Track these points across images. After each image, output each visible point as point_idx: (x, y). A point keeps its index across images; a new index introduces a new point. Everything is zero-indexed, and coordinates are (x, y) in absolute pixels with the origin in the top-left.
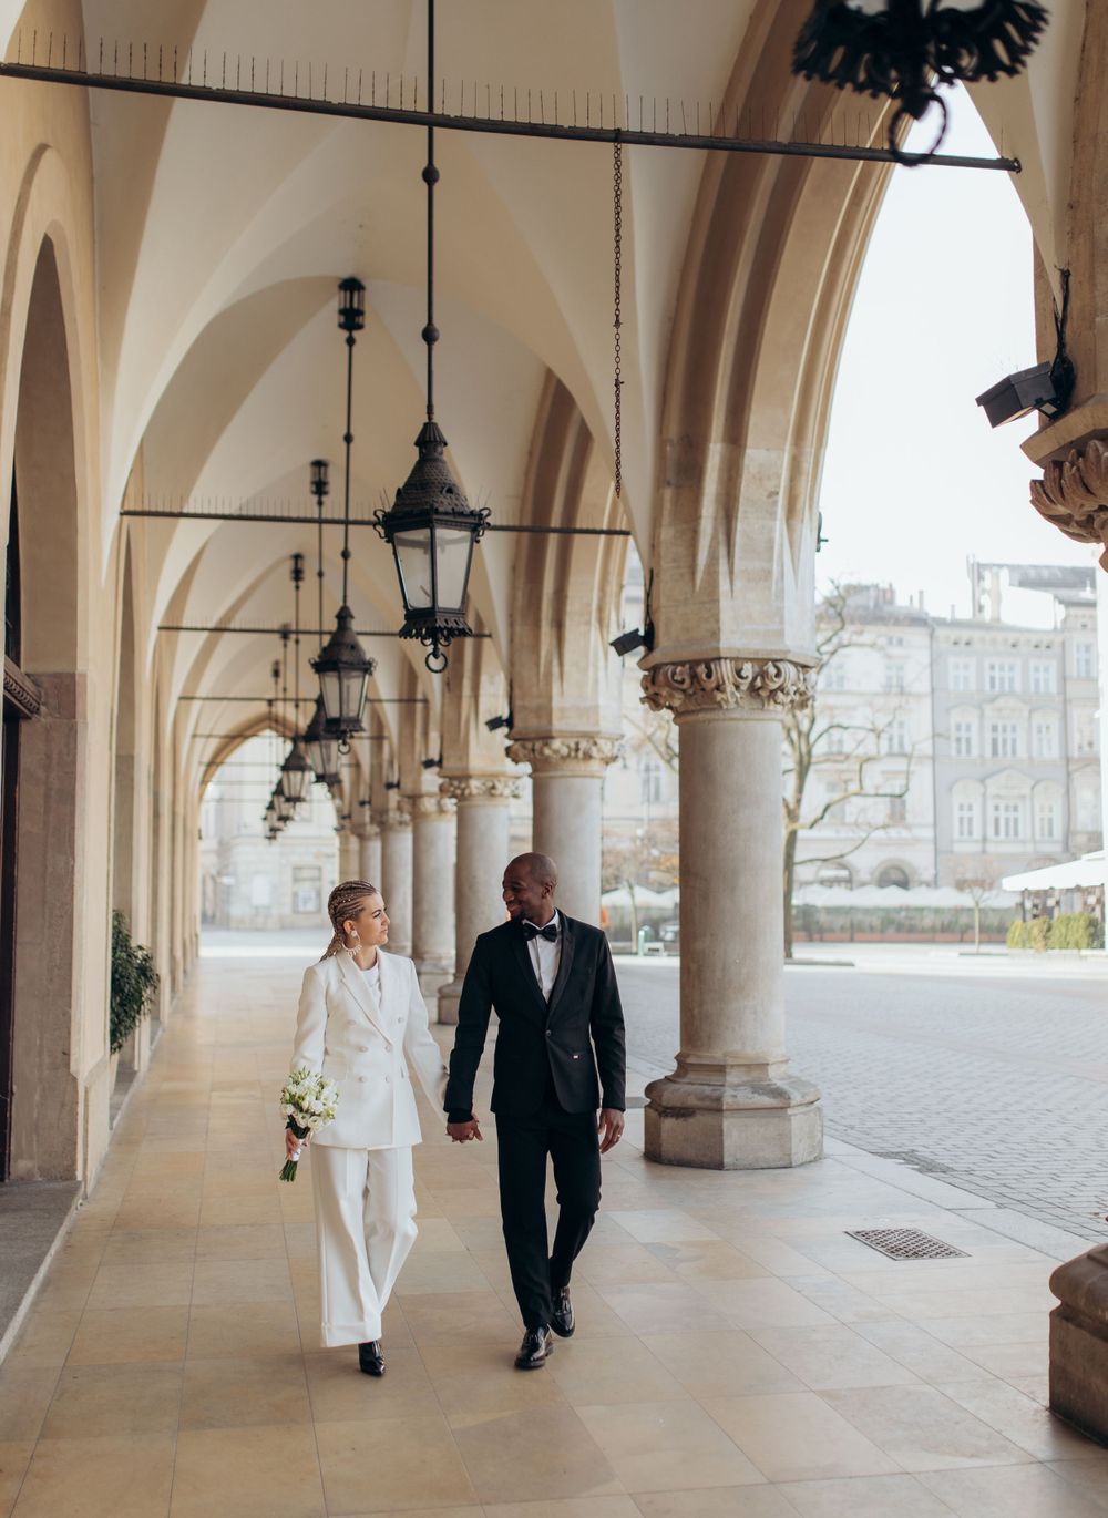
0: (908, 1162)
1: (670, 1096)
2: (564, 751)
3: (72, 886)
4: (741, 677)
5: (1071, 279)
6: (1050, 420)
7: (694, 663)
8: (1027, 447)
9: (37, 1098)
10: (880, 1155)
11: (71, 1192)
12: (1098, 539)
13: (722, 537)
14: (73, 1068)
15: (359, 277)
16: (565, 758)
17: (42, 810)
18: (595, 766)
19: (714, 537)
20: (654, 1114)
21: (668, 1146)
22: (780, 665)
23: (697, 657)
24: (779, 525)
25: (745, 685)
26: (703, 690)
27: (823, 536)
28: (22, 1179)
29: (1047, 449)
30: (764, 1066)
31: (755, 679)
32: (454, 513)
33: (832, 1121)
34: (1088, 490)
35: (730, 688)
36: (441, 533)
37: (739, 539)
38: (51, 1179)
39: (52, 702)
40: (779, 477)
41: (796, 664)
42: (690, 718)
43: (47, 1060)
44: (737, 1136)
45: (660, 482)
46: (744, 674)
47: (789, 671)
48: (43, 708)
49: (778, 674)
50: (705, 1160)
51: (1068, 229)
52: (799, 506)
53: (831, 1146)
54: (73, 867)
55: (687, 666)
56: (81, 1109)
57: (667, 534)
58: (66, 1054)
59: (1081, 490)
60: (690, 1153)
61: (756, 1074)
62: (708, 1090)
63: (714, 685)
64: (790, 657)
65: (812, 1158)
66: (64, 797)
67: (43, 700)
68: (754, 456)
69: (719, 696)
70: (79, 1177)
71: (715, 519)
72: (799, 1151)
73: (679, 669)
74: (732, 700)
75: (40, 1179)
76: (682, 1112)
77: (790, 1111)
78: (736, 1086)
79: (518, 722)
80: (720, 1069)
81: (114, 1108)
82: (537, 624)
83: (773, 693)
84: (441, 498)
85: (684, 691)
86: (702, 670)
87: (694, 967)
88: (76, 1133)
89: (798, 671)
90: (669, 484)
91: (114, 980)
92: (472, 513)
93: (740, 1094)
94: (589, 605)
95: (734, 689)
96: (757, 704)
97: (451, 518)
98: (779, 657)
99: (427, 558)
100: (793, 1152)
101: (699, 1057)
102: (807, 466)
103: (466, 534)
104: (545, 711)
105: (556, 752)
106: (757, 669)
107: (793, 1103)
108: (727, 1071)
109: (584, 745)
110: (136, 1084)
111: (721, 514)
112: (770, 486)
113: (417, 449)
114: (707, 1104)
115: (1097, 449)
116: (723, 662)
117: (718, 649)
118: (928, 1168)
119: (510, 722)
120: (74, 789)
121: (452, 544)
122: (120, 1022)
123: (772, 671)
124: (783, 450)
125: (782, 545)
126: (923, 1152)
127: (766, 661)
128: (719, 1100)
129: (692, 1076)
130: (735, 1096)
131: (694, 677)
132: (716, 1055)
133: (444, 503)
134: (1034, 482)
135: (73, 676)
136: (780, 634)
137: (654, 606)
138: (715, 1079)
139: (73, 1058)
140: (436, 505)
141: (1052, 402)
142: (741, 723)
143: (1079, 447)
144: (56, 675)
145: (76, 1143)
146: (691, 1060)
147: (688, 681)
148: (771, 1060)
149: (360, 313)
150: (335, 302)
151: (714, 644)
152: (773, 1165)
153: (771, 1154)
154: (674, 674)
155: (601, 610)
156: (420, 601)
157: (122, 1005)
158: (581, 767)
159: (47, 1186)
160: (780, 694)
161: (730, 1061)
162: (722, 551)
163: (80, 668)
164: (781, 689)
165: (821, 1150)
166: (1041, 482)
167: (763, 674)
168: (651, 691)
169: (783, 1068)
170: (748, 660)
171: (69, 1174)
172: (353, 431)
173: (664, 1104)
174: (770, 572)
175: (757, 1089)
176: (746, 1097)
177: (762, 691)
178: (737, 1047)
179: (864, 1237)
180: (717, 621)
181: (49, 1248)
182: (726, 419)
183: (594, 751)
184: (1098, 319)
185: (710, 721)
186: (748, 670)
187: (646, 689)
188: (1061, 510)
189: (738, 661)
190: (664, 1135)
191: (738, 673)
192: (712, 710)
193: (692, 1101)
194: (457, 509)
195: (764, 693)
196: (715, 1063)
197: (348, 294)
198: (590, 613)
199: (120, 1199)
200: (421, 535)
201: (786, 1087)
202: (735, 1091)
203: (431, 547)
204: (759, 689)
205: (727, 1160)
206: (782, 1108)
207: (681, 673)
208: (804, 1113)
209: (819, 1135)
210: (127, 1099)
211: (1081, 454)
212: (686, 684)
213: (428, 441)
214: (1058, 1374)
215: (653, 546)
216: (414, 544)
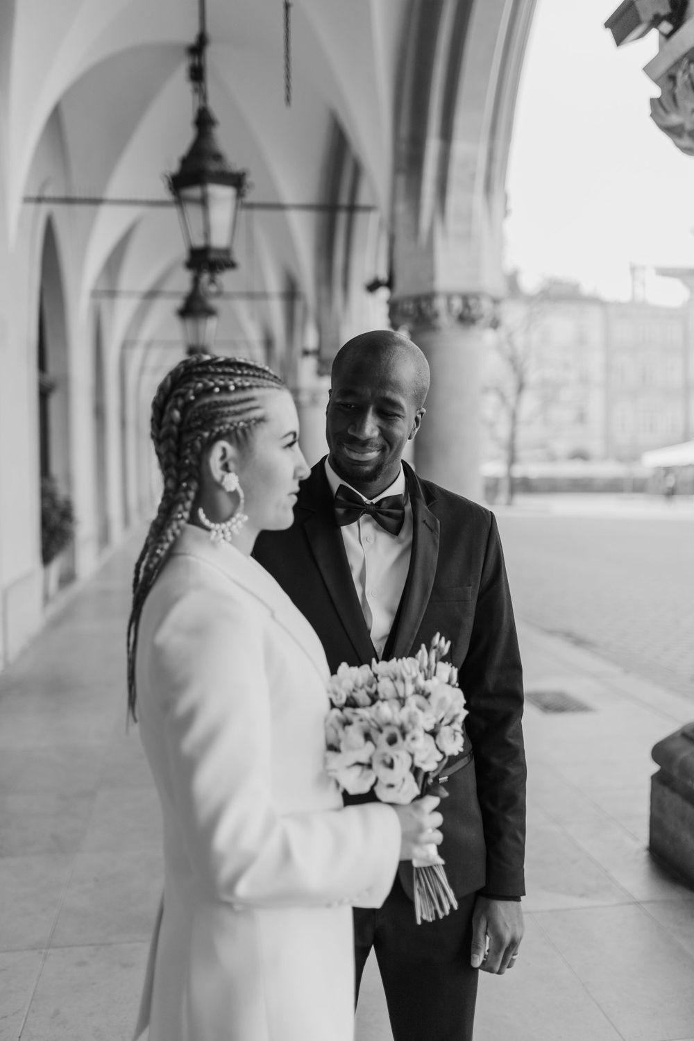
0: (566, 638)
4: (453, 308)
6: (666, 38)
7: (419, 299)
8: (648, 69)
13: (437, 208)
19: (431, 208)
22: (481, 299)
23: (421, 294)
24: (478, 198)
25: (456, 315)
26: (425, 318)
27: (509, 208)
29: (663, 67)
31: (462, 310)
32: (221, 174)
35: (443, 316)
36: (211, 189)
40: (476, 162)
41: (491, 299)
42: (421, 336)
45: (396, 170)
46: (455, 306)
47: (486, 305)
49: (480, 306)
52: (494, 183)
55: (415, 302)
57: (402, 208)
63: (432, 314)
64: (486, 293)
68: (461, 147)
69: (437, 321)
71: (432, 194)
73: (409, 303)
74: (445, 325)
83: (476, 320)
84: (211, 163)
86: (424, 305)
89: (494, 304)
90: (402, 171)
92: (234, 174)
95: (448, 317)
96: (464, 328)
97: (219, 178)
98: (479, 293)
99: (203, 214)
102: (499, 154)
103: (231, 190)
106: (464, 303)
111: (436, 191)
116: (439, 297)
117: (434, 288)
118: (580, 641)
119: (318, 353)
121: (222, 200)
124: (482, 143)
127: (469, 296)
131: (420, 310)
133: (213, 167)
134: (652, 100)
136: (478, 277)
137: (394, 260)
140: (207, 168)
142: (452, 341)
147: (415, 313)
151: (431, 284)
156: (199, 242)
162: (440, 217)
166: (659, 100)
167: (469, 306)
168: (393, 320)
170: (456, 295)
174: (470, 233)
177: (466, 319)
180: (434, 269)
182: (441, 120)
185: (430, 340)
186: (457, 304)
188: (674, 119)
189: (449, 297)
191: (449, 307)
192: (433, 331)
194: (221, 170)
195: (470, 320)
200: (195, 192)
203: (203, 202)
204: (466, 316)
207: (411, 307)
211: (692, 61)
212: (416, 315)
213: (204, 121)
214: (656, 824)
215: (393, 218)
216: (193, 201)
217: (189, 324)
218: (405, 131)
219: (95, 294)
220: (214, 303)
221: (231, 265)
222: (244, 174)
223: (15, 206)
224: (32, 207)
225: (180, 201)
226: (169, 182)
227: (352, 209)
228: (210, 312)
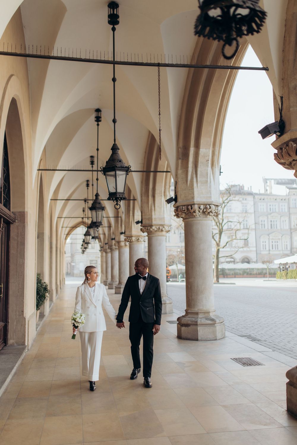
0: (249, 338)
1: (184, 321)
2: (156, 229)
3: (24, 267)
4: (200, 209)
5: (283, 99)
6: (279, 137)
7: (188, 206)
8: (272, 144)
9: (15, 323)
10: (241, 336)
11: (24, 349)
12: (293, 169)
13: (194, 172)
14: (24, 316)
15: (100, 108)
16: (156, 231)
17: (16, 247)
18: (164, 233)
19: (192, 172)
20: (179, 326)
21: (183, 335)
22: (211, 205)
23: (188, 204)
24: (209, 169)
25: (201, 211)
26: (190, 212)
27: (221, 171)
28: (11, 345)
29: (278, 145)
30: (209, 313)
31: (204, 209)
32: (121, 167)
33: (228, 327)
34: (290, 156)
35: (197, 212)
36: (118, 172)
37: (199, 172)
38: (19, 345)
39: (19, 219)
40: (209, 156)
41: (215, 205)
42: (187, 220)
43: (17, 313)
44: (202, 332)
45: (178, 158)
46: (201, 208)
47: (213, 207)
48: (16, 221)
49: (210, 208)
50: (193, 338)
51: (282, 85)
52: (215, 164)
53: (227, 334)
54: (24, 262)
55: (186, 206)
56: (27, 326)
57: (180, 172)
58: (23, 312)
59: (288, 155)
60: (189, 336)
61: (206, 315)
62: (194, 319)
63: (193, 211)
64: (213, 203)
65: (222, 337)
66: (22, 243)
67: (16, 218)
68: (202, 151)
69: (194, 214)
70: (26, 344)
71: (192, 167)
72: (219, 336)
73: (184, 207)
74: (198, 215)
75: (16, 345)
76: (187, 325)
77: (216, 325)
78: (201, 318)
79: (143, 222)
80: (197, 314)
81: (37, 325)
82: (148, 196)
83: (209, 213)
84: (118, 163)
85: (185, 213)
86: (190, 207)
87: (189, 286)
88: (25, 333)
89: (215, 207)
90: (180, 159)
91: (37, 292)
92: (126, 167)
93: (202, 320)
94: (162, 191)
95: (198, 212)
96: (204, 216)
97: (121, 168)
98: (210, 203)
99: (115, 179)
100: (217, 336)
101: (191, 310)
102: (216, 153)
103: (125, 173)
104: (150, 219)
105: (154, 230)
106: (204, 207)
107: (217, 323)
108: (199, 314)
109: (161, 228)
110: (45, 319)
111: (194, 166)
112: (207, 158)
113: (111, 151)
114: (194, 323)
115: (292, 144)
116: (195, 205)
117: (194, 202)
118: (254, 340)
119: (141, 222)
120: (24, 242)
121: (121, 176)
122: (39, 302)
123: (209, 207)
124: (210, 149)
125: (210, 174)
126: (253, 335)
127: (207, 204)
128: (197, 322)
129: (189, 316)
130: (201, 321)
131: (188, 209)
132: (196, 310)
133: (119, 165)
134: (275, 154)
135: (24, 212)
136: (210, 197)
137: (177, 191)
138: (196, 316)
139: (24, 313)
140: (116, 165)
141: (279, 132)
142: (200, 221)
143: (287, 144)
144: (20, 212)
145: (25, 335)
146: (189, 311)
147: (186, 210)
148: (211, 311)
149: (100, 117)
150: (94, 115)
151: (193, 200)
152: (212, 339)
153: (211, 336)
154: (182, 208)
155: (165, 192)
156: (113, 190)
157: (39, 298)
158: (160, 233)
159: (17, 347)
160: (211, 213)
161: (200, 311)
162: (194, 176)
163: (26, 210)
164: (211, 212)
165: (225, 335)
166: (277, 154)
167: (206, 208)
168: (177, 213)
169: (214, 313)
170: (202, 204)
171: (23, 344)
172: (99, 148)
173: (182, 323)
174: (207, 181)
175: (207, 319)
176: (204, 321)
177: (206, 212)
178: (201, 308)
179: (236, 360)
180: (194, 194)
181: (16, 364)
182: (195, 141)
183: (164, 229)
184: (291, 109)
185: (192, 221)
186: (202, 207)
187: (175, 213)
188: (282, 161)
189: (199, 205)
190: (182, 331)
191: (199, 208)
192: (193, 218)
193: (189, 322)
194: (122, 166)
195: (206, 213)
196: (196, 312)
197: (97, 113)
198: (162, 193)
199: (37, 350)
200: (113, 173)
201: (215, 318)
202: (201, 320)
203: (115, 176)
204: (205, 212)
205: (199, 338)
206: (214, 324)
207: (184, 208)
208: (220, 325)
209: (224, 331)
210: (42, 323)
211: (287, 145)
213: (114, 148)
214: (289, 401)
215: (176, 175)
216: (111, 176)
217: (94, 212)
218: (181, 145)
222: (129, 167)
225: (106, 176)
226: (103, 170)
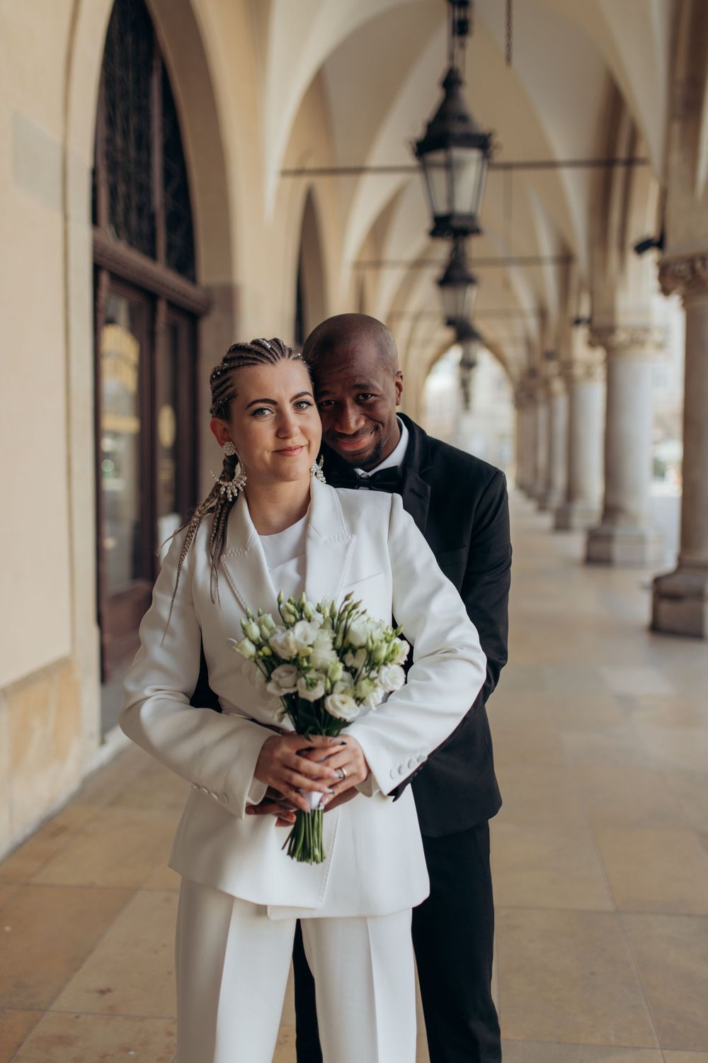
1: (667, 586)
2: (628, 338)
7: (694, 259)
16: (629, 344)
18: (649, 350)
20: (657, 599)
21: (665, 620)
23: (696, 254)
42: (694, 304)
45: (672, 116)
50: (690, 630)
55: (689, 263)
60: (681, 625)
73: (683, 266)
79: (596, 321)
80: (704, 567)
82: (605, 248)
84: (457, 126)
85: (687, 284)
86: (699, 265)
90: (678, 118)
101: (692, 557)
103: (477, 153)
104: (611, 311)
105: (620, 340)
109: (639, 335)
113: (443, 89)
114: (692, 593)
119: (589, 321)
121: (468, 164)
128: (701, 589)
131: (693, 270)
133: (458, 129)
135: (229, 285)
137: (666, 218)
138: (699, 575)
140: (452, 131)
144: (221, 285)
146: (686, 561)
154: (680, 270)
156: (442, 208)
158: (638, 351)
168: (663, 284)
173: (662, 592)
183: (649, 340)
185: (706, 306)
187: (660, 282)
190: (662, 614)
196: (701, 564)
200: (438, 157)
203: (449, 166)
207: (685, 269)
212: (689, 277)
213: (451, 82)
215: (666, 170)
216: (437, 166)
217: (448, 293)
218: (681, 73)
219: (358, 266)
220: (475, 270)
221: (477, 231)
222: (490, 135)
223: (272, 181)
224: (289, 181)
225: (424, 167)
226: (414, 149)
227: (631, 162)
228: (469, 281)
